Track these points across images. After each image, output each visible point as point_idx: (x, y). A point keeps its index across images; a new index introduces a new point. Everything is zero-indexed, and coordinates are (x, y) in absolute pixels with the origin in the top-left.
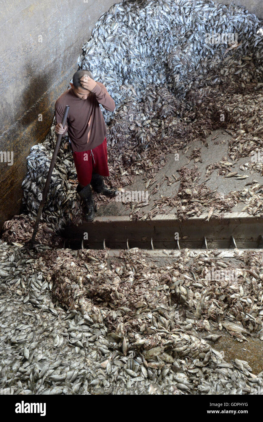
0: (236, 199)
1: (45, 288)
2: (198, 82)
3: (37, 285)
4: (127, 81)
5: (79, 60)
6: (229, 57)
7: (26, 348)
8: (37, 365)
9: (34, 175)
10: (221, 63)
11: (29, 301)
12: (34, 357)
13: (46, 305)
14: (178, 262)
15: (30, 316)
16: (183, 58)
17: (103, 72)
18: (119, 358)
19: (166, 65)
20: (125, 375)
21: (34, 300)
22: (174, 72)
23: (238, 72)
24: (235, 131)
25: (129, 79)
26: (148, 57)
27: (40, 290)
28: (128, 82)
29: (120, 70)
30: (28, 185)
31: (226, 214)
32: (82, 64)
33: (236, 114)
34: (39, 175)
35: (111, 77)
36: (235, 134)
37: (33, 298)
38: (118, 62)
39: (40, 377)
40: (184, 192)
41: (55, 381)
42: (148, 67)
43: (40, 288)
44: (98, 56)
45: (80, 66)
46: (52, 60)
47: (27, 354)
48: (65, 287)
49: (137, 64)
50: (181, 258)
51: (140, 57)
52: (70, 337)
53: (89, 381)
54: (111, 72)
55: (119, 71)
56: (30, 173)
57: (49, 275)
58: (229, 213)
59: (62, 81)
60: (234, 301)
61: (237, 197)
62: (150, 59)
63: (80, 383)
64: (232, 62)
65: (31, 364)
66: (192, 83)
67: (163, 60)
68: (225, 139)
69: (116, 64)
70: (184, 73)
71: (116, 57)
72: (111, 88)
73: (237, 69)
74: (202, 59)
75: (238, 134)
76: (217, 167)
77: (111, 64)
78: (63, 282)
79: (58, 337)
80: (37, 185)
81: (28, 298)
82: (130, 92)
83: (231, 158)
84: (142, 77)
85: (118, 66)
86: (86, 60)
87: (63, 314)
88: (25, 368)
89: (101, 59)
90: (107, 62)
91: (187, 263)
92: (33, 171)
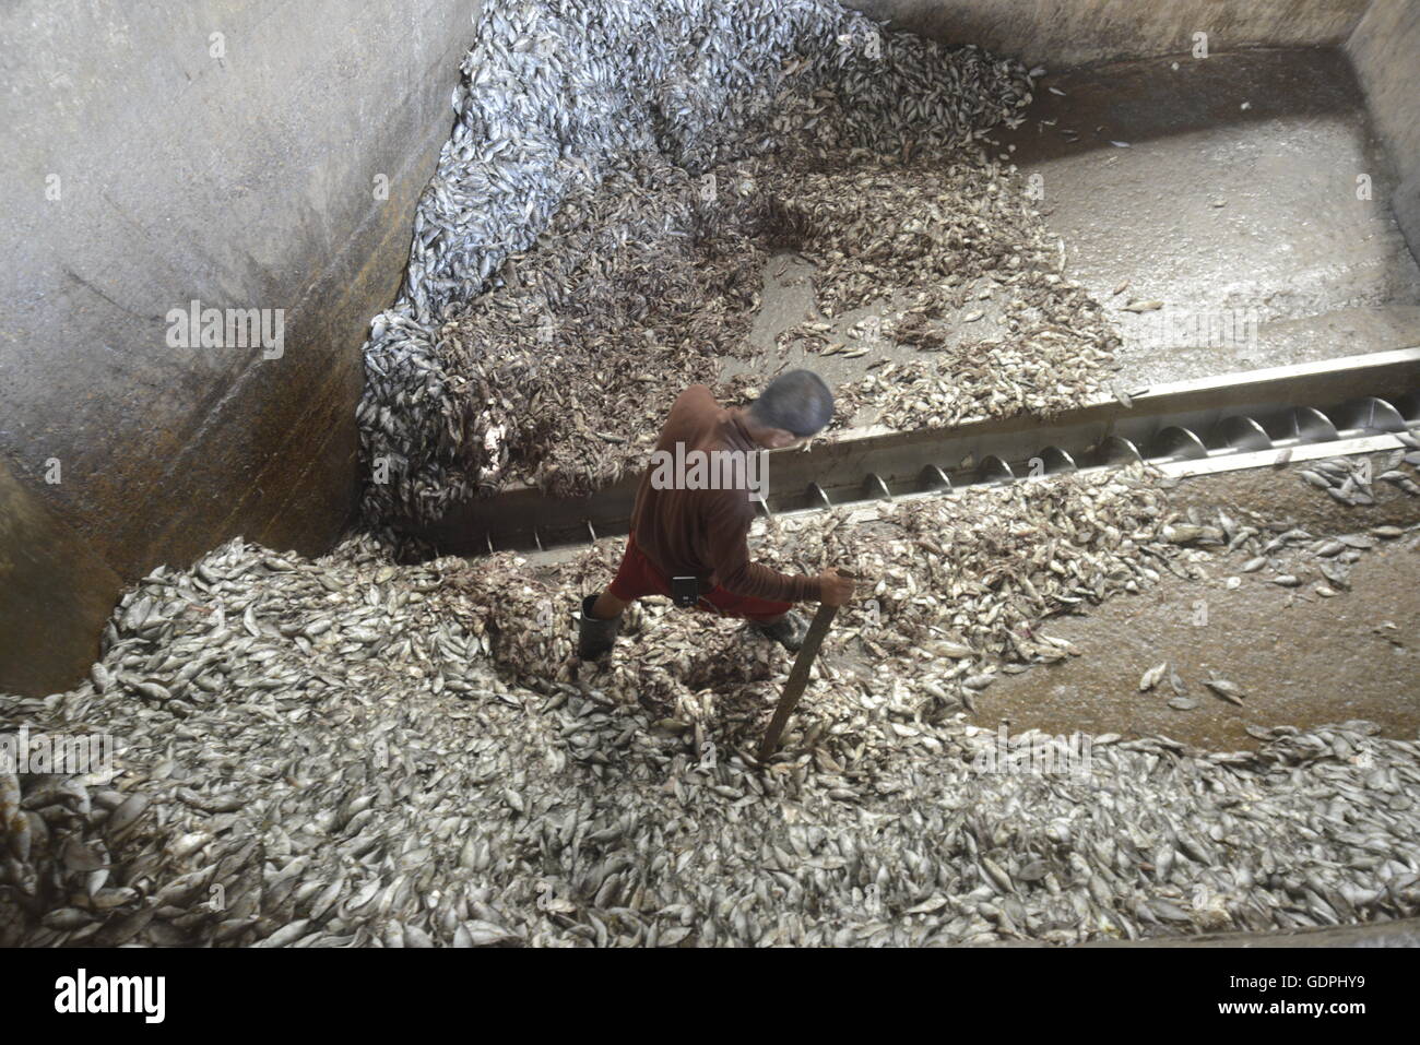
0: (856, 399)
1: (474, 652)
2: (728, 148)
3: (453, 647)
4: (569, 149)
5: (455, 99)
6: (786, 91)
7: (507, 790)
8: (549, 820)
9: (383, 391)
10: (772, 104)
11: (448, 688)
12: (534, 804)
13: (487, 688)
14: (764, 546)
15: (468, 720)
16: (691, 92)
17: (516, 128)
18: (693, 768)
19: (656, 110)
20: (717, 800)
21: (458, 683)
22: (675, 126)
23: (810, 125)
24: (822, 256)
25: (573, 146)
26: (610, 90)
27: (465, 656)
28: (573, 151)
29: (553, 122)
30: (371, 414)
31: (840, 432)
32: (464, 108)
33: (820, 218)
34: (397, 387)
35: (536, 139)
36: (823, 262)
37: (455, 679)
38: (546, 103)
39: (564, 842)
40: (743, 395)
41: (603, 841)
42: (614, 116)
43: (463, 652)
44: (500, 89)
45: (459, 112)
46: (402, 97)
47: (516, 800)
48: (529, 640)
49: (590, 109)
50: (770, 537)
51: (592, 90)
52: (573, 746)
53: (662, 828)
54: (533, 128)
55: (549, 126)
56: (371, 386)
57: (478, 621)
58: (848, 431)
59: (425, 151)
60: (900, 606)
61: (858, 395)
62: (617, 96)
63: (647, 837)
64: (794, 101)
65: (531, 820)
66: (716, 149)
67: (647, 97)
68: (803, 273)
69: (543, 108)
70: (697, 127)
71: (541, 91)
72: (540, 168)
73: (807, 118)
74: (732, 96)
75: (830, 262)
76: (798, 336)
77: (531, 109)
78: (522, 629)
79: (550, 751)
80: (394, 412)
81: (440, 682)
82: (580, 176)
83: (825, 315)
84: (602, 140)
85: (547, 112)
86: (474, 98)
87: (534, 702)
88: (521, 832)
89: (509, 95)
90: (523, 102)
91: (785, 545)
92: (381, 380)
